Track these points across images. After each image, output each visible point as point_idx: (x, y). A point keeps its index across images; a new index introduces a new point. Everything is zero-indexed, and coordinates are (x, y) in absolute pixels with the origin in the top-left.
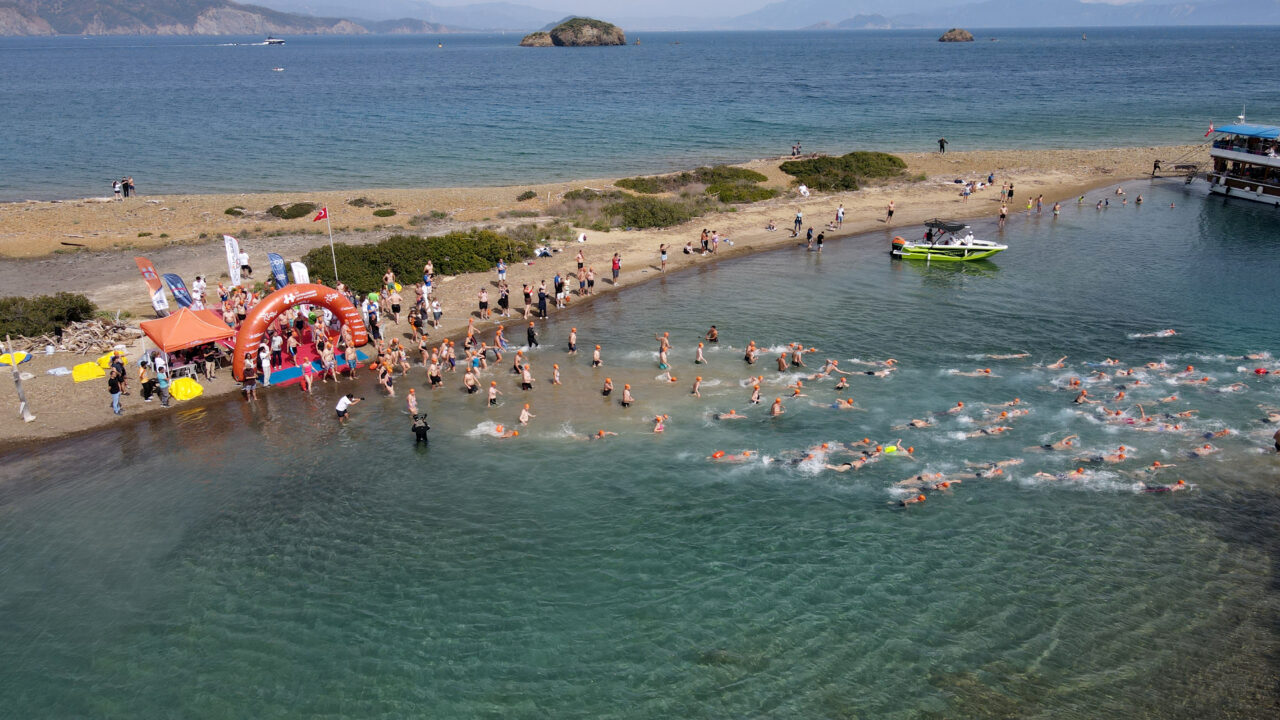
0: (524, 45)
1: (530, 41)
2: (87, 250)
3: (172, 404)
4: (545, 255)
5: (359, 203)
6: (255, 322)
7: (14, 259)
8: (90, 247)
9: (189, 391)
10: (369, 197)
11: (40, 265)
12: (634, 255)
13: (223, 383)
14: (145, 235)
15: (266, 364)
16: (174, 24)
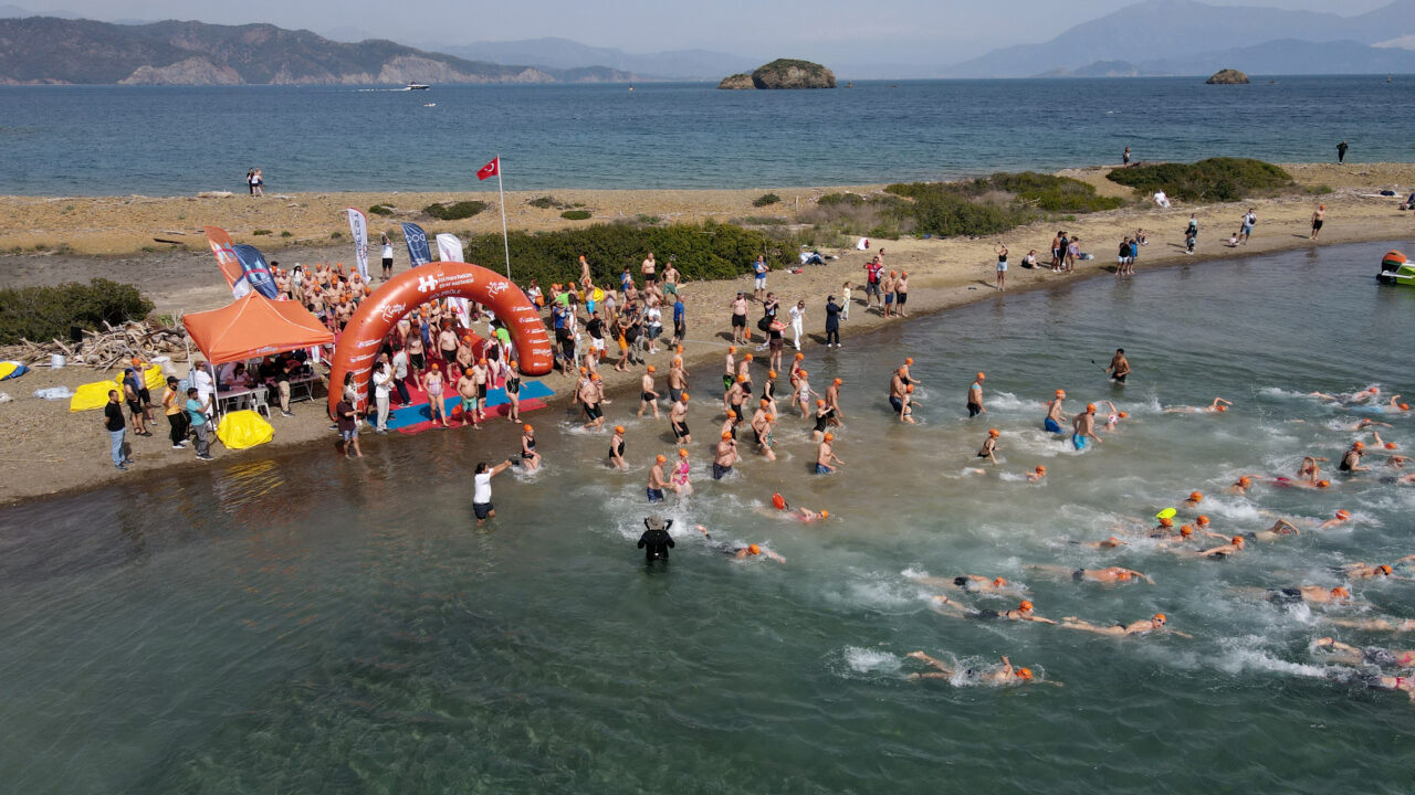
0: (723, 88)
1: (730, 83)
2: (185, 249)
3: (216, 454)
4: (815, 261)
5: (543, 203)
6: (369, 320)
7: (89, 256)
8: (189, 245)
9: (248, 434)
10: (556, 197)
11: (118, 263)
12: (947, 267)
13: (311, 423)
14: (262, 233)
15: (382, 394)
16: (360, 73)
